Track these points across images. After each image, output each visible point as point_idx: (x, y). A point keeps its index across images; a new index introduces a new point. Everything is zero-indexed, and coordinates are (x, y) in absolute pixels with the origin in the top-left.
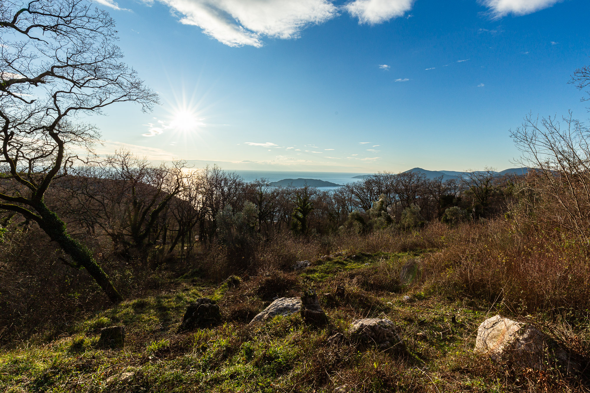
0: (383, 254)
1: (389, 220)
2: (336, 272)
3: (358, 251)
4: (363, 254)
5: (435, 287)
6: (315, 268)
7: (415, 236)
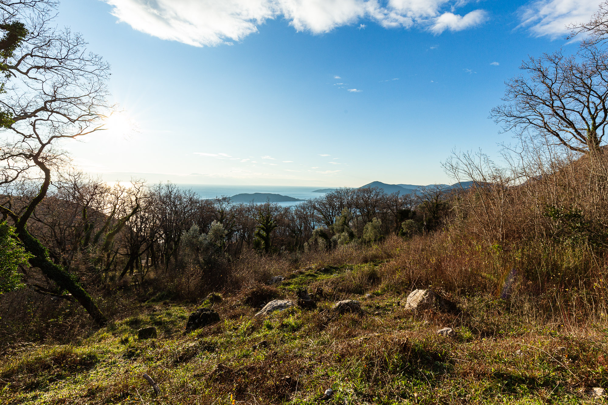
0: (348, 266)
1: (351, 235)
2: (309, 283)
3: (326, 265)
4: (331, 267)
5: (388, 286)
6: (290, 281)
7: (375, 249)
